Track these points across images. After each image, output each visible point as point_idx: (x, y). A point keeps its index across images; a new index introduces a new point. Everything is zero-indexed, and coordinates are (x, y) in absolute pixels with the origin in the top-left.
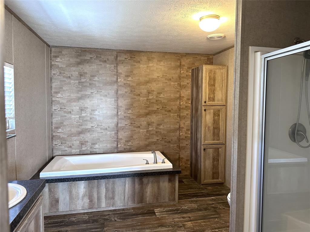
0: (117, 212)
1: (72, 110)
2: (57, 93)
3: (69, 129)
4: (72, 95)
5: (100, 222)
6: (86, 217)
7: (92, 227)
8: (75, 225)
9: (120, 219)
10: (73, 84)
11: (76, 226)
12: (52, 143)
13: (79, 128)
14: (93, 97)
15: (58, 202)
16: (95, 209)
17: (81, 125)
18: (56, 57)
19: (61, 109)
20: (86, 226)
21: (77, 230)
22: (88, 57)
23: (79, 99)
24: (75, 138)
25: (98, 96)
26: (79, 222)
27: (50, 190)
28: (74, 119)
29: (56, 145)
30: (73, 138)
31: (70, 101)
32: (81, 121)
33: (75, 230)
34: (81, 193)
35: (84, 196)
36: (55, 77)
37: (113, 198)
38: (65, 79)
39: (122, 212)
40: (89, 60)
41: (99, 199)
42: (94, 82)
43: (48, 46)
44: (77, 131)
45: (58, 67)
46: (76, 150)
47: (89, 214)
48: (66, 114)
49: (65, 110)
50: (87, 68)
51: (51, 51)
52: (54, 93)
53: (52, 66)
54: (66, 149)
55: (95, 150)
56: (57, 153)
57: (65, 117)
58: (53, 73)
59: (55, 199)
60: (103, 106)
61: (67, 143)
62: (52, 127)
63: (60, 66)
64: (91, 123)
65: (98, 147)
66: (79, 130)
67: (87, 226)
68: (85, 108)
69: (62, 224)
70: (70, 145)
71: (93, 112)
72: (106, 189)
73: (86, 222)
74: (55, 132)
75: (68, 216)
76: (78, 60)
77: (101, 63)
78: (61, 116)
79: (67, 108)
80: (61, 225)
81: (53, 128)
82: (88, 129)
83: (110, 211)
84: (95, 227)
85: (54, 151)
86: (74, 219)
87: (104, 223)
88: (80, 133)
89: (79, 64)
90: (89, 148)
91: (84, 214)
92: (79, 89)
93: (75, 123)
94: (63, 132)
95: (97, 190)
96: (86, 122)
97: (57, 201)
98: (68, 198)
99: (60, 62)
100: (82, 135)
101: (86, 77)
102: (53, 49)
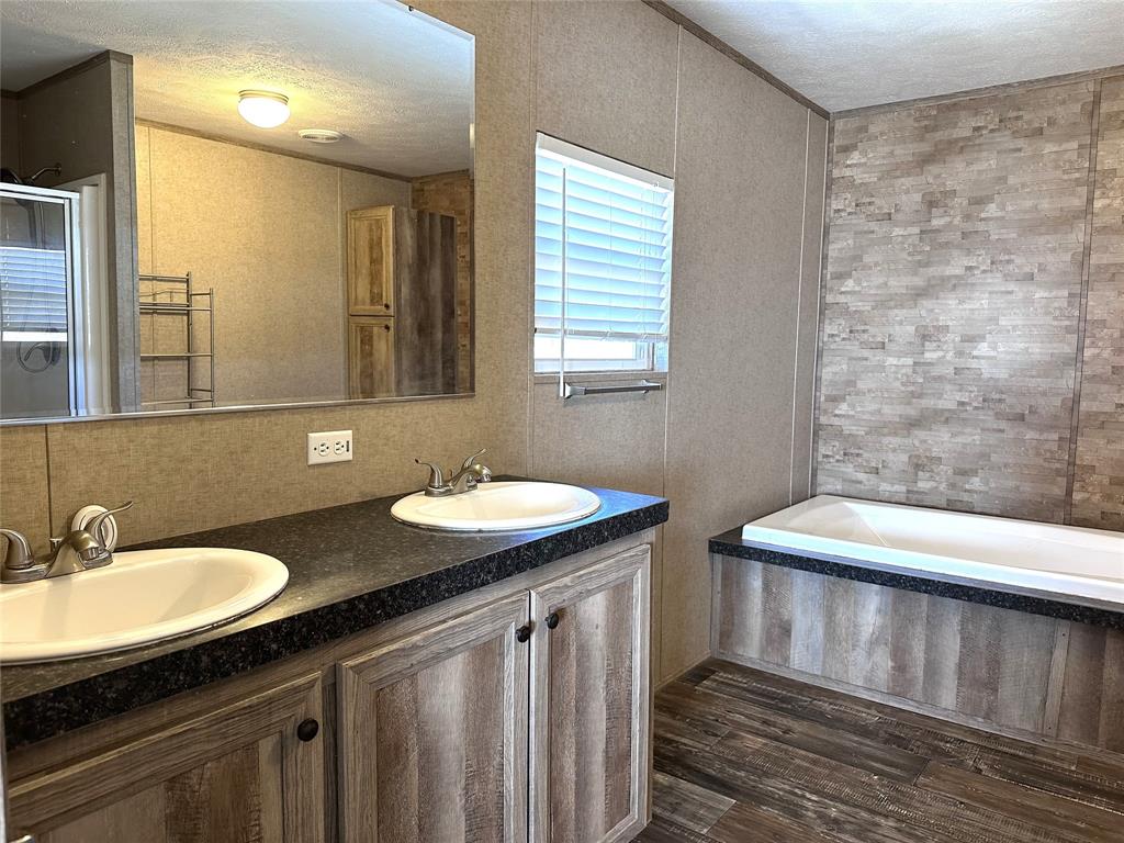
0: (1000, 748)
1: (890, 335)
2: (840, 276)
3: (873, 407)
4: (893, 282)
5: (912, 750)
6: (872, 718)
7: (878, 753)
8: (821, 723)
9: (998, 771)
10: (900, 239)
11: (823, 728)
12: (815, 450)
13: (909, 403)
14: (973, 284)
15: (790, 636)
16: (910, 702)
17: (920, 396)
18: (846, 149)
19: (851, 332)
20: (855, 742)
21: (820, 739)
22: (964, 127)
23: (919, 294)
24: (895, 441)
25: (996, 281)
26: (841, 720)
27: (766, 587)
28: (893, 369)
29: (827, 456)
30: (886, 440)
31: (885, 303)
32: (921, 380)
33: (816, 738)
34: (866, 627)
35: (874, 642)
36: (839, 222)
37: (992, 686)
38: (873, 226)
39: (1021, 754)
40: (969, 139)
41: (932, 669)
42: (981, 226)
43: (825, 115)
44: (900, 416)
45: (851, 184)
46: (893, 484)
47: (888, 710)
48: (866, 353)
49: (866, 336)
50: (958, 174)
51: (832, 130)
52: (832, 279)
53: (831, 182)
54: (861, 476)
55: (966, 497)
56: (829, 486)
57: (865, 363)
58: (834, 207)
59: (781, 620)
60: (1014, 323)
61: (866, 455)
62: (818, 394)
63: (858, 181)
64: (957, 387)
65: (981, 489)
66: (912, 412)
67: (861, 744)
68: (938, 329)
69: (784, 706)
70: (873, 464)
71: (970, 344)
72: (962, 639)
73: (864, 731)
74: (826, 411)
75: (813, 692)
76: (926, 147)
77: (1021, 143)
78: (851, 359)
79: (872, 330)
80: (781, 709)
81: (823, 399)
82: (943, 411)
83: (975, 732)
84: (888, 757)
85: (821, 478)
86: (826, 707)
87: (925, 761)
88: (912, 424)
89: (925, 161)
90: (942, 487)
91: (870, 704)
92: (919, 258)
93: (898, 384)
94: (853, 416)
95: (927, 636)
96: (936, 385)
97: (786, 630)
98: (820, 631)
99: (859, 166)
100: (921, 434)
101: (952, 208)
102: (839, 125)
